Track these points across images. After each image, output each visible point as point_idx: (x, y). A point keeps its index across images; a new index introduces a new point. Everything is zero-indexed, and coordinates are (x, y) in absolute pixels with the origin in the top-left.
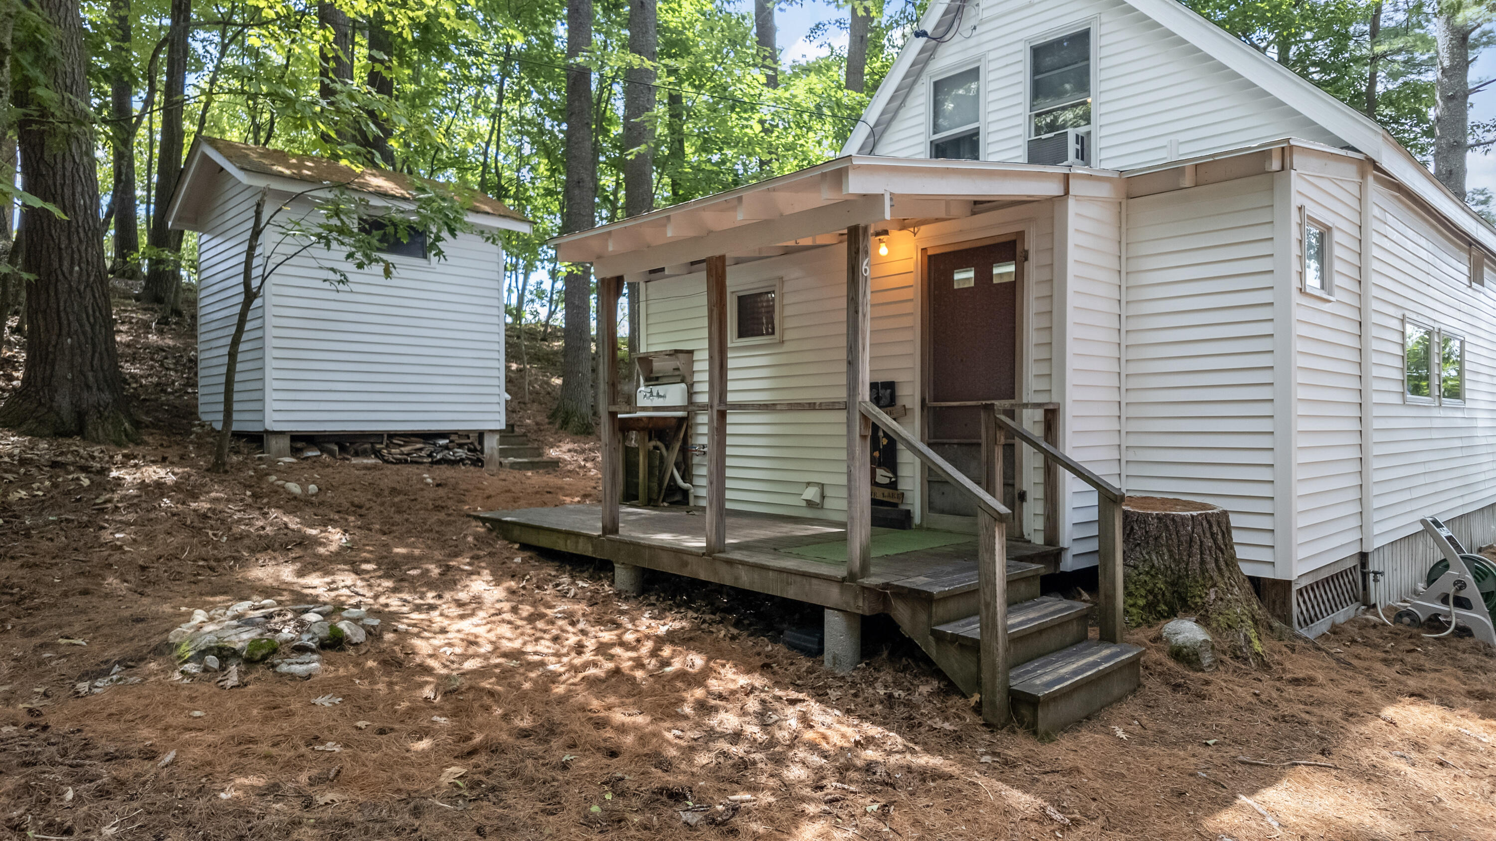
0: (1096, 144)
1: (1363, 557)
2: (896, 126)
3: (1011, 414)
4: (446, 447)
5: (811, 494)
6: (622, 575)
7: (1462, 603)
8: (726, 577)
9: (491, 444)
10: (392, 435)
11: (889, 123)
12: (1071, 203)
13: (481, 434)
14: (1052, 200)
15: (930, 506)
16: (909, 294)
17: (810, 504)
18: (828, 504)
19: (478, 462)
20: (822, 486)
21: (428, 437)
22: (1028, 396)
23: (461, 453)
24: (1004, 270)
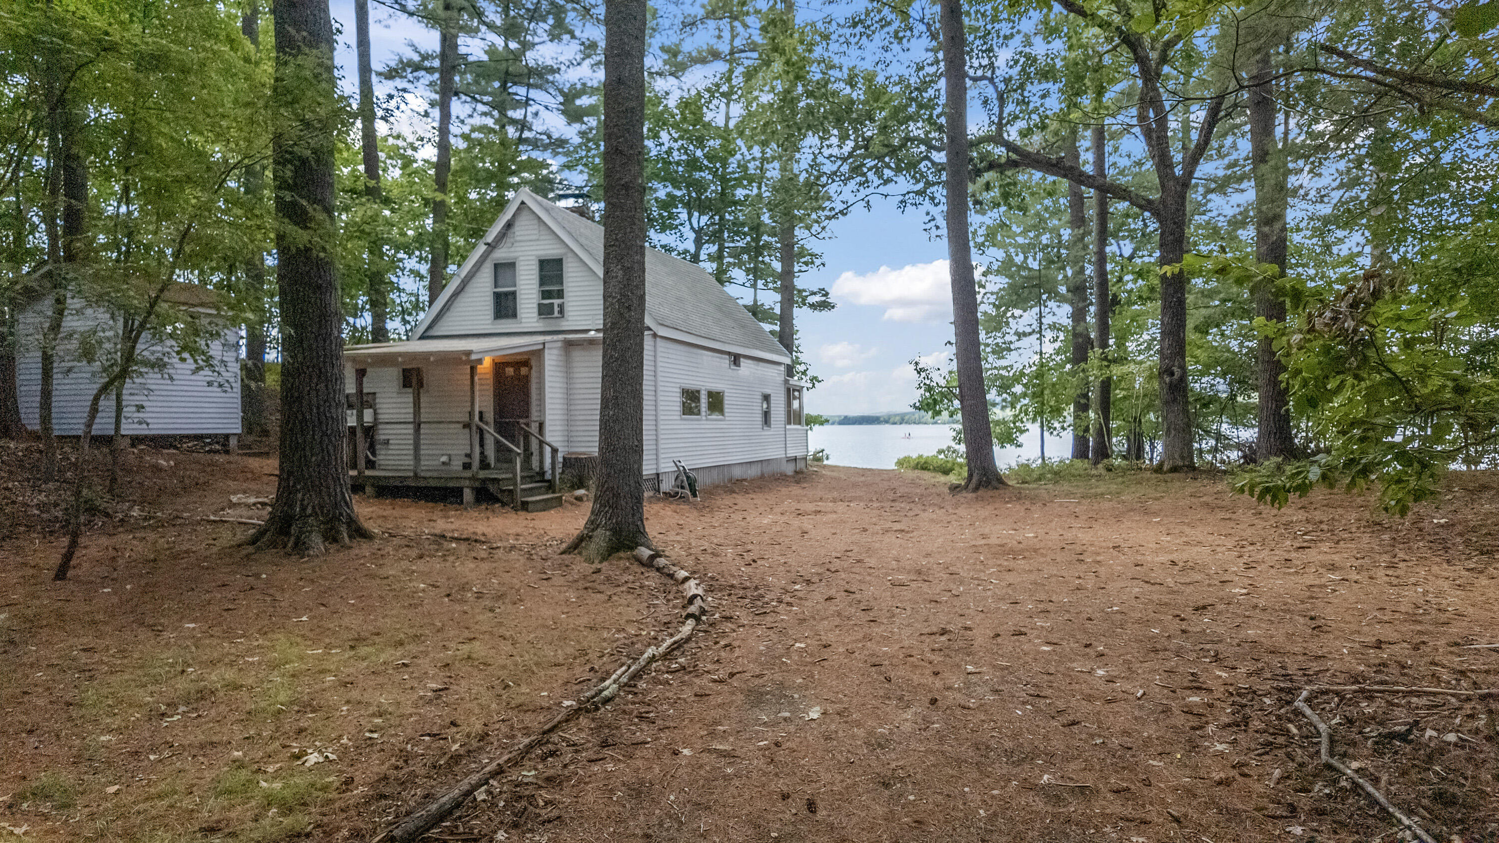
0: (567, 308)
1: (658, 475)
2: (474, 280)
3: (527, 425)
4: (210, 444)
5: (444, 459)
6: (368, 489)
7: (682, 487)
8: (422, 484)
9: (233, 442)
10: (183, 437)
11: (472, 277)
12: (546, 351)
13: (227, 437)
14: (539, 350)
15: (498, 460)
16: (488, 376)
17: (444, 463)
18: (453, 463)
19: (227, 452)
20: (449, 455)
21: (199, 437)
22: (534, 418)
23: (218, 447)
24: (524, 371)
